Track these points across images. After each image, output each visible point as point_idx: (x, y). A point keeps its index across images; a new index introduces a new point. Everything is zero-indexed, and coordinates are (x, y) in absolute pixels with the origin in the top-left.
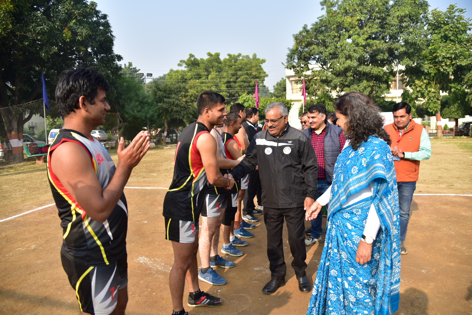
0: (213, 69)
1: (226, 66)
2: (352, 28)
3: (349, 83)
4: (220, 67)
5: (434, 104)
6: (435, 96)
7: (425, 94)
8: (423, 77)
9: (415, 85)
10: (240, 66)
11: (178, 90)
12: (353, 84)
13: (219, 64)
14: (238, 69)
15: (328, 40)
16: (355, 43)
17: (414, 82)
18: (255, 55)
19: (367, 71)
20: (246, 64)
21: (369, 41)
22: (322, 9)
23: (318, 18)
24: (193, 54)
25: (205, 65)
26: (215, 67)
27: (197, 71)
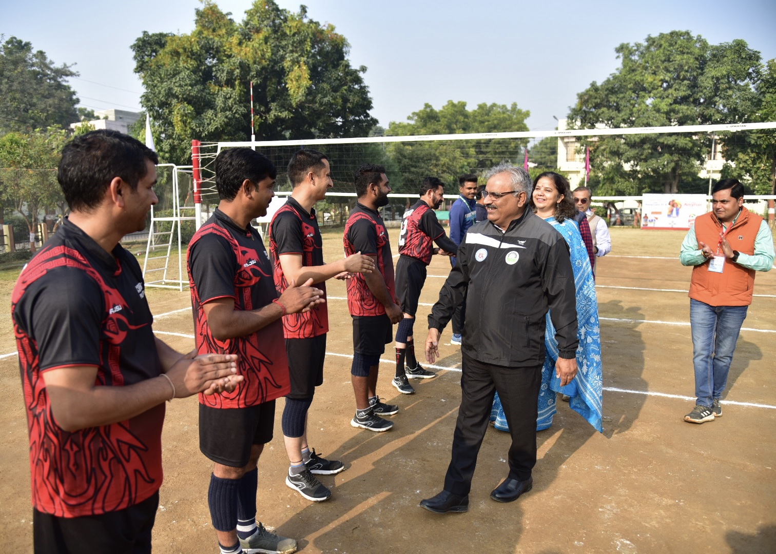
0: (456, 125)
1: (474, 122)
2: (653, 89)
3: (646, 157)
4: (467, 122)
5: (763, 185)
6: (765, 174)
7: (753, 172)
8: (749, 150)
9: (737, 160)
10: (496, 122)
11: (429, 157)
12: (651, 158)
13: (465, 118)
14: (493, 126)
15: (622, 103)
16: (656, 108)
17: (736, 155)
18: (515, 105)
19: (669, 142)
20: (505, 119)
21: (674, 106)
22: (618, 57)
23: (611, 75)
24: (430, 104)
25: (446, 119)
26: (460, 123)
27: (435, 127)
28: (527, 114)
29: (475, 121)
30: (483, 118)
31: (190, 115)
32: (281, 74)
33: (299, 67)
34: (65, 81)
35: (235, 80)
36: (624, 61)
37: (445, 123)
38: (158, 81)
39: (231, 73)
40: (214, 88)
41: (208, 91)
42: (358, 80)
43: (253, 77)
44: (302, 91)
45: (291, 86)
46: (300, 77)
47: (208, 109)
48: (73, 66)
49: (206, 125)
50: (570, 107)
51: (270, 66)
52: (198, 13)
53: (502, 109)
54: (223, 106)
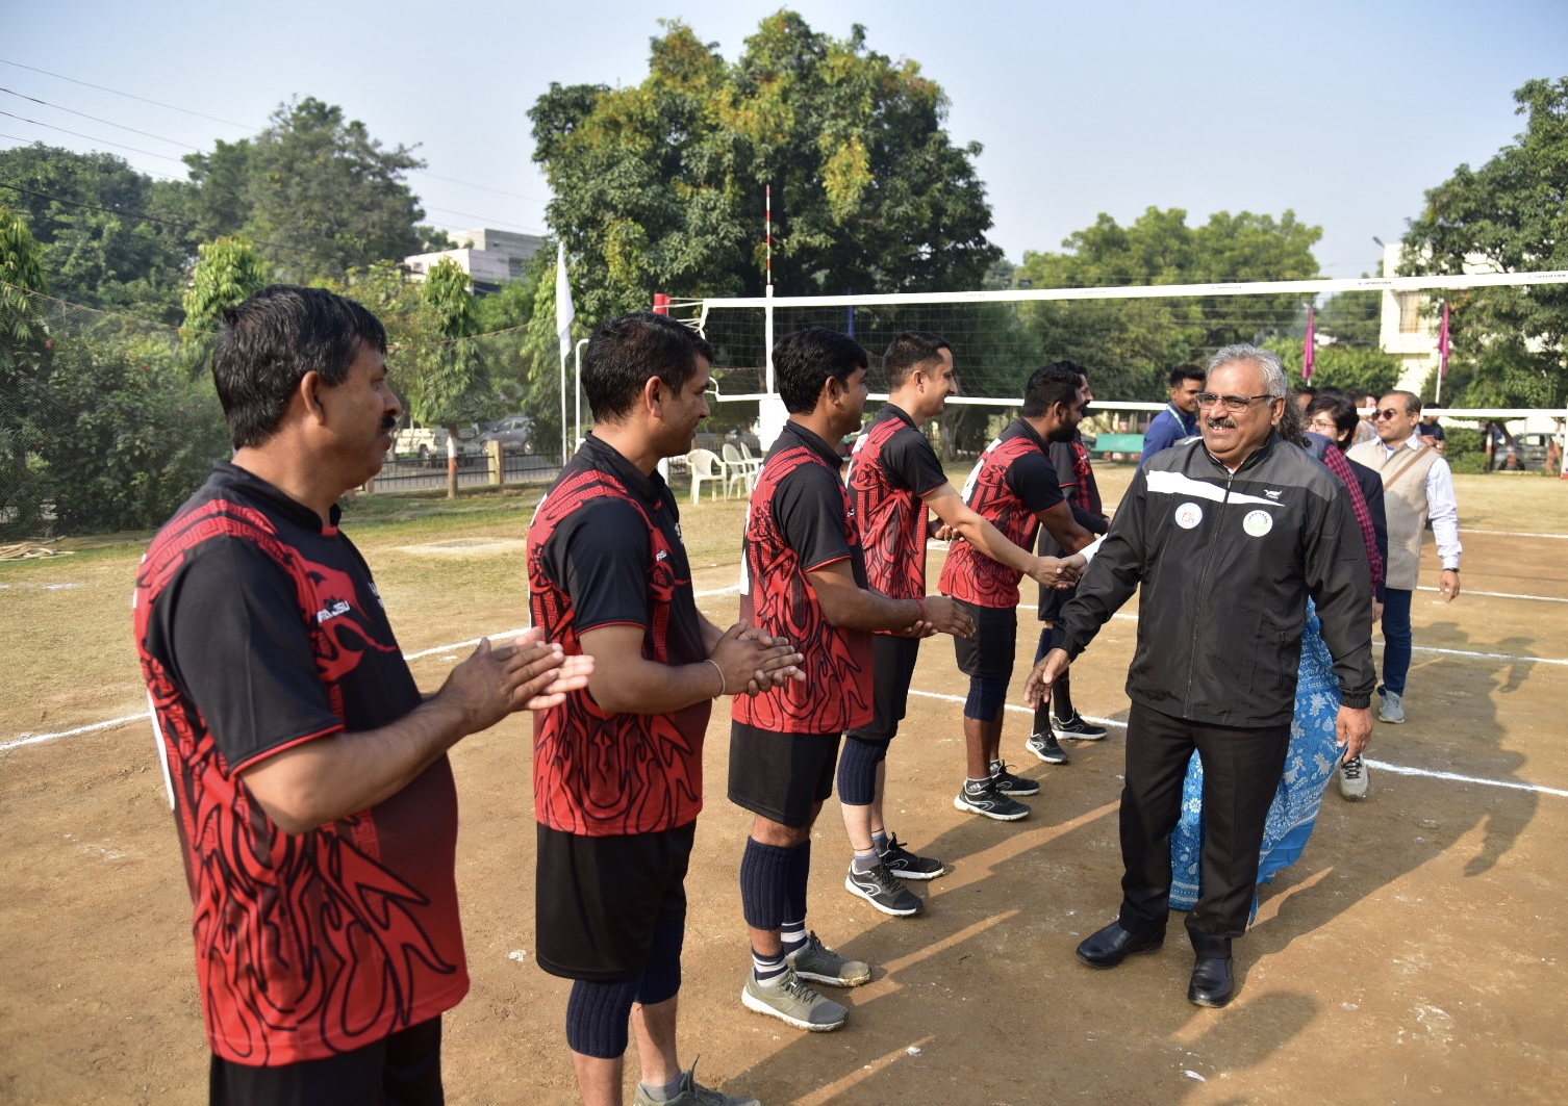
0: (1164, 258)
1: (1202, 251)
4: (1186, 252)
10: (1247, 251)
11: (1105, 325)
13: (1182, 243)
14: (1241, 260)
15: (1527, 209)
18: (1289, 216)
20: (1267, 246)
22: (1520, 111)
23: (1501, 149)
24: (1110, 214)
25: (1143, 247)
26: (1172, 252)
27: (1119, 262)
28: (1316, 234)
29: (1203, 249)
30: (1220, 243)
31: (637, 243)
32: (813, 161)
33: (850, 145)
34: (401, 178)
35: (725, 173)
36: (1532, 118)
37: (1141, 253)
38: (579, 178)
39: (716, 160)
40: (684, 190)
41: (671, 196)
42: (965, 171)
43: (759, 167)
44: (853, 195)
45: (832, 184)
46: (849, 166)
47: (672, 230)
48: (416, 150)
49: (668, 262)
50: (1408, 219)
51: (792, 146)
52: (657, 46)
53: (1262, 223)
54: (700, 224)
